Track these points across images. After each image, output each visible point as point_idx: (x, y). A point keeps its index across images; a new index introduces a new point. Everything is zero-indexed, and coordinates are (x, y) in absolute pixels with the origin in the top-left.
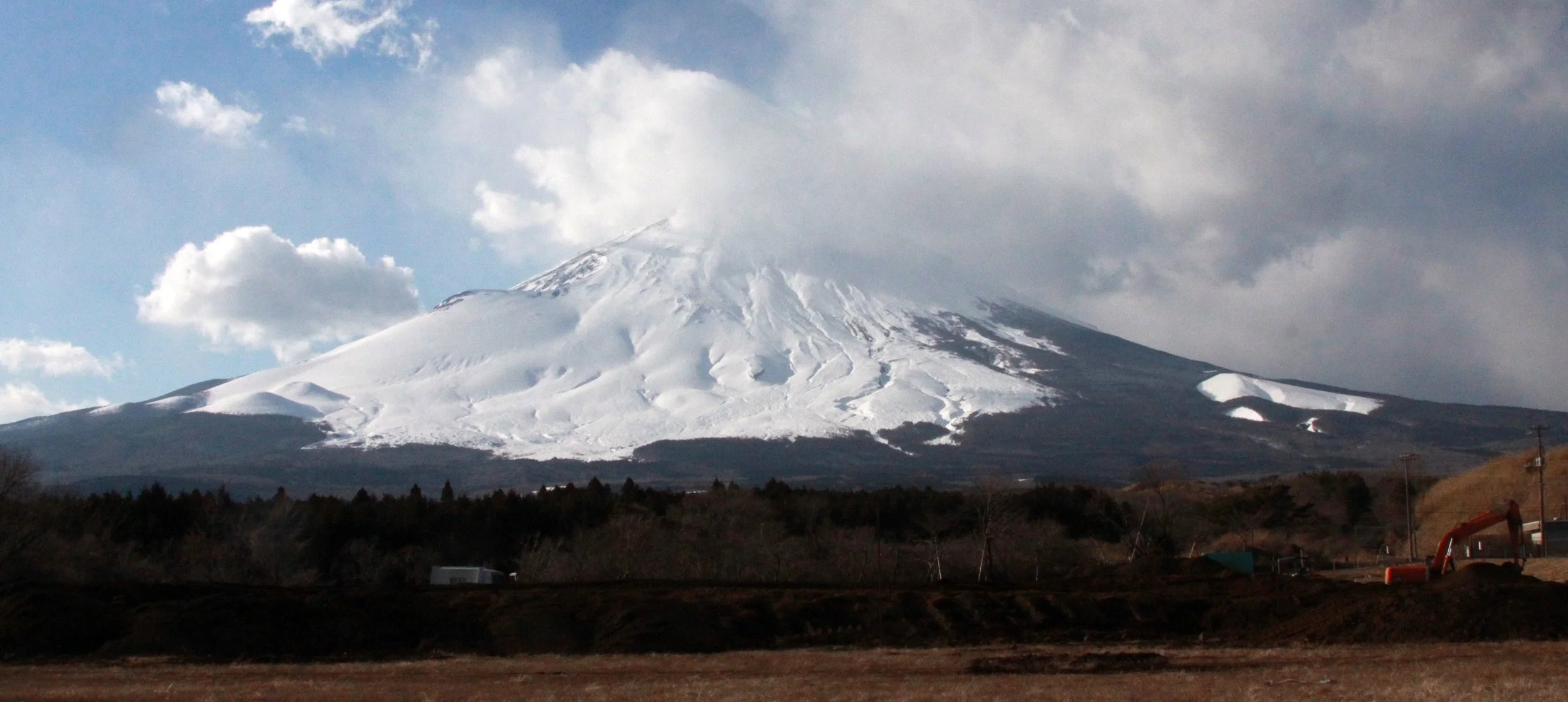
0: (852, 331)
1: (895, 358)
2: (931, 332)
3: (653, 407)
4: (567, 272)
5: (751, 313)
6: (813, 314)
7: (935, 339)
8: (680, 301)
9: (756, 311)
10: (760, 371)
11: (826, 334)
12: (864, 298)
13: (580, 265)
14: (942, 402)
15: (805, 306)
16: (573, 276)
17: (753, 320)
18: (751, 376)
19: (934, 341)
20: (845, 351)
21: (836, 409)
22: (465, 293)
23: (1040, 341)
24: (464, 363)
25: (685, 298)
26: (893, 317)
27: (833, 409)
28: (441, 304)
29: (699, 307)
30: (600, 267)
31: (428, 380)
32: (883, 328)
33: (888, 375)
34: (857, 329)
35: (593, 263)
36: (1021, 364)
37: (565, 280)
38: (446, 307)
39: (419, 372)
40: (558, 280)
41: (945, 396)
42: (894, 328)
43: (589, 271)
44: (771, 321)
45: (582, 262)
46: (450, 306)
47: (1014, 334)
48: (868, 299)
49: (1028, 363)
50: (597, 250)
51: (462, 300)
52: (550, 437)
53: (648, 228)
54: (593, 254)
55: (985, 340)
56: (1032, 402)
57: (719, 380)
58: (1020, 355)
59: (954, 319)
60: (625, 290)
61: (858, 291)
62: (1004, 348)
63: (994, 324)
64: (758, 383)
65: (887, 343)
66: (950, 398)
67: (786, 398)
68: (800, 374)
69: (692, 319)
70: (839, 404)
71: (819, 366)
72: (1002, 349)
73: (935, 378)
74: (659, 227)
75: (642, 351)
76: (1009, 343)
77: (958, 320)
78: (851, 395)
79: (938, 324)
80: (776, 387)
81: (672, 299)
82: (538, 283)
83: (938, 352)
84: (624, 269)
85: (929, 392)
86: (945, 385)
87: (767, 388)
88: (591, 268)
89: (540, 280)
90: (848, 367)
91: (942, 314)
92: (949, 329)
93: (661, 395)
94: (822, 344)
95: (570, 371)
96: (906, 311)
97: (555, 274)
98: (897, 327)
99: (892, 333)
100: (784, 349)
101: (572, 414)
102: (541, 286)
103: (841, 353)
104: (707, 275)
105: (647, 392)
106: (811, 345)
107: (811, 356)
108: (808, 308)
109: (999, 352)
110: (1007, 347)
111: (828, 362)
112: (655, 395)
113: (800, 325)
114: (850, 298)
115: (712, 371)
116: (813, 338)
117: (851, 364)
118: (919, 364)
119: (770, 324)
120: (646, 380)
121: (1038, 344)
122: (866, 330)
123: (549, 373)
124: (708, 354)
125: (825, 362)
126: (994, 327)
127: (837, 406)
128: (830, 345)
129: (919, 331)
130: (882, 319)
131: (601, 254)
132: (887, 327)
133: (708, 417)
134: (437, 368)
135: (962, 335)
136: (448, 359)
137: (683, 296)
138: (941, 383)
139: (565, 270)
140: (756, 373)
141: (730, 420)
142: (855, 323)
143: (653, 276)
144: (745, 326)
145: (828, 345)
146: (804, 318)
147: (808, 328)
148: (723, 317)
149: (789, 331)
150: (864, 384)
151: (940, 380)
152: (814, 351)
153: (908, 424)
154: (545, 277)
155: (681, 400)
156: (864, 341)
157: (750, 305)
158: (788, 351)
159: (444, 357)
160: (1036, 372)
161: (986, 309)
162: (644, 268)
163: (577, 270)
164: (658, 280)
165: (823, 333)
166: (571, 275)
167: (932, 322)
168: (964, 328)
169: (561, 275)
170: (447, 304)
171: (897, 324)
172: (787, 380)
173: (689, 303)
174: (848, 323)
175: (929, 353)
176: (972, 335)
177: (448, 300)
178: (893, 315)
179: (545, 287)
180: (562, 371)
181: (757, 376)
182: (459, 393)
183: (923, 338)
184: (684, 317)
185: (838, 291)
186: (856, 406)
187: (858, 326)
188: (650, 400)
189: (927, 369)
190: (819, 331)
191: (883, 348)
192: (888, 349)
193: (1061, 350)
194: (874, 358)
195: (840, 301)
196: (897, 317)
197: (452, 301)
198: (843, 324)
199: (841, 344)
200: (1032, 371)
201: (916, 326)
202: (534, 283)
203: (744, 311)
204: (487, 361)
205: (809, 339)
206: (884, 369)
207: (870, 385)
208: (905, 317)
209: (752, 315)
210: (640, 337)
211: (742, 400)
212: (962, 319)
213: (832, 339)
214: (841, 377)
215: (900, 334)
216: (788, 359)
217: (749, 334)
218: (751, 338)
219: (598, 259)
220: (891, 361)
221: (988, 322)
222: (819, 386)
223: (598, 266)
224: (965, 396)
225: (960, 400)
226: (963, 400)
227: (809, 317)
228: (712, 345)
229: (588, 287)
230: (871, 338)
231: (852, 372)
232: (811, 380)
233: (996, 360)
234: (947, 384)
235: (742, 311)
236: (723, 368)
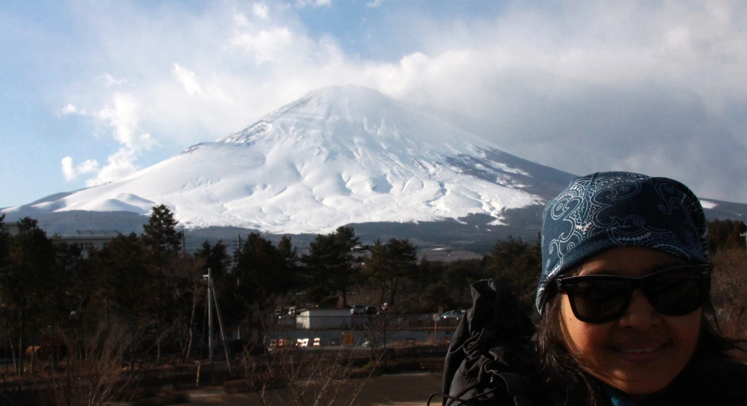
0: (415, 164)
2: (457, 165)
3: (324, 206)
4: (248, 132)
5: (359, 154)
6: (392, 155)
8: (319, 148)
9: (361, 154)
10: (374, 186)
11: (402, 166)
14: (480, 202)
15: (387, 150)
16: (254, 134)
17: (361, 158)
18: (370, 189)
19: (461, 170)
20: (416, 175)
22: (201, 144)
23: (516, 170)
24: (209, 182)
25: (321, 147)
27: (424, 206)
28: (186, 150)
29: (330, 152)
30: (269, 130)
31: (191, 192)
33: (445, 188)
34: (418, 164)
35: (263, 127)
36: (512, 182)
37: (248, 137)
38: (190, 152)
39: (186, 187)
40: (244, 137)
41: (480, 199)
43: (262, 132)
44: (371, 159)
45: (256, 127)
46: (193, 151)
47: (501, 166)
49: (516, 182)
50: (265, 120)
51: (199, 148)
52: (280, 222)
53: (290, 108)
54: (262, 123)
55: (488, 170)
56: (530, 203)
57: (353, 191)
58: (510, 177)
59: (468, 158)
60: (286, 142)
64: (375, 193)
65: (437, 170)
66: (484, 200)
67: (394, 200)
68: (396, 187)
69: (328, 158)
70: (426, 203)
71: (404, 184)
72: (498, 174)
73: (471, 190)
74: (297, 107)
75: (305, 175)
76: (500, 171)
77: (470, 158)
78: (429, 199)
79: (460, 161)
80: (386, 195)
81: (314, 147)
82: (232, 138)
83: (466, 176)
84: (283, 132)
85: (472, 197)
87: (382, 195)
88: (263, 130)
89: (233, 136)
90: (421, 184)
91: (460, 156)
92: (466, 163)
93: (325, 199)
94: (403, 171)
95: (269, 186)
96: (440, 153)
97: (241, 133)
98: (439, 162)
99: (437, 166)
100: (383, 174)
101: (282, 210)
102: (234, 140)
103: (414, 176)
104: (330, 134)
105: (317, 197)
106: (397, 172)
107: (398, 177)
108: (388, 152)
109: (498, 176)
110: (501, 173)
111: (409, 181)
112: (322, 199)
113: (387, 161)
114: (409, 146)
115: (348, 185)
116: (397, 169)
117: (422, 182)
118: (459, 182)
119: (371, 161)
120: (313, 191)
122: (422, 164)
123: (258, 187)
124: (342, 177)
125: (407, 181)
126: (488, 162)
128: (407, 172)
129: (451, 165)
131: (269, 122)
132: (433, 162)
133: (359, 211)
134: (195, 185)
135: (474, 167)
136: (200, 180)
137: (319, 145)
138: (475, 193)
140: (372, 187)
141: (371, 212)
142: (415, 160)
143: (300, 134)
144: (357, 162)
146: (388, 157)
147: (392, 163)
148: (344, 157)
149: (383, 165)
150: (435, 193)
151: (474, 191)
152: (399, 175)
153: (471, 215)
154: (236, 135)
155: (339, 202)
156: (423, 170)
157: (357, 150)
158: (385, 175)
159: (197, 179)
160: (523, 187)
161: (482, 153)
162: (294, 131)
163: (255, 131)
164: (304, 137)
166: (251, 134)
167: (456, 160)
168: (474, 162)
169: (246, 134)
170: (191, 150)
172: (390, 191)
173: (324, 149)
175: (462, 176)
176: (479, 166)
177: (190, 148)
179: (237, 140)
180: (265, 187)
181: (374, 189)
182: (213, 199)
183: (454, 168)
184: (323, 157)
186: (436, 204)
188: (320, 202)
189: (464, 185)
190: (398, 164)
191: (436, 174)
192: (439, 174)
193: (530, 175)
194: (434, 179)
196: (437, 157)
197: (193, 148)
199: (412, 171)
200: (520, 186)
201: (449, 162)
202: (230, 138)
203: (355, 154)
204: (222, 181)
205: (395, 169)
206: (442, 185)
207: (437, 193)
208: (441, 157)
209: (359, 156)
210: (302, 168)
211: (371, 202)
212: (472, 158)
213: (407, 169)
214: (420, 189)
215: (442, 166)
216: (386, 179)
217: (360, 165)
218: (363, 169)
219: (267, 125)
220: (443, 181)
221: (486, 159)
222: (409, 194)
223: (267, 129)
224: (492, 199)
225: (490, 201)
226: (492, 201)
227: (390, 157)
228: (342, 172)
229: (265, 141)
230: (427, 168)
231: (425, 186)
232: (404, 191)
233: (498, 180)
234: (479, 193)
235: (353, 154)
236: (352, 184)
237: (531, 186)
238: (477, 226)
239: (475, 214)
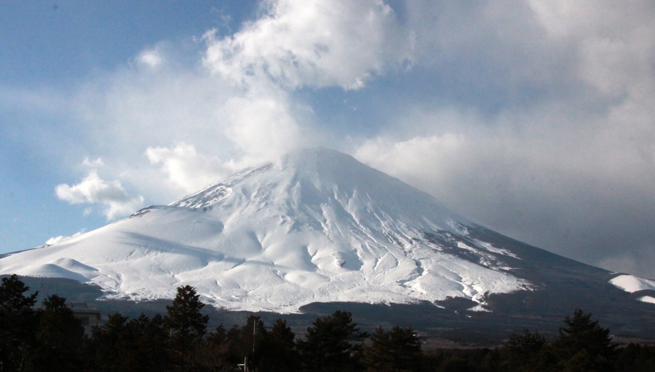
0: (389, 239)
1: (422, 257)
2: (436, 242)
3: (287, 281)
4: (206, 196)
5: (327, 225)
6: (364, 228)
7: (440, 246)
8: (283, 217)
9: (330, 225)
10: (343, 262)
11: (375, 241)
12: (392, 220)
13: (213, 192)
14: (461, 285)
15: (358, 223)
16: (212, 199)
17: (329, 230)
18: (338, 265)
19: (440, 248)
20: (390, 251)
21: (399, 286)
22: (152, 207)
23: (503, 250)
24: (159, 250)
25: (286, 215)
26: (412, 232)
28: (136, 214)
29: (295, 221)
30: (229, 195)
31: (139, 260)
32: (408, 239)
33: (421, 267)
34: (392, 239)
35: (223, 192)
36: (498, 264)
37: (205, 202)
38: (140, 216)
39: (133, 254)
40: (200, 201)
41: (461, 282)
42: (414, 239)
43: (221, 196)
44: (340, 232)
45: (215, 191)
46: (143, 215)
47: (485, 245)
48: (395, 221)
49: (502, 263)
50: (224, 183)
51: (149, 211)
52: (237, 298)
53: (253, 171)
54: (221, 186)
55: (470, 248)
56: (517, 288)
57: (319, 266)
58: (495, 258)
59: (449, 235)
60: (247, 209)
61: (388, 216)
62: (483, 254)
63: (472, 239)
64: (343, 269)
65: (413, 247)
66: (464, 283)
67: (365, 279)
68: (367, 264)
69: (293, 228)
70: (400, 284)
71: (377, 261)
72: (482, 254)
73: (451, 270)
74: (260, 171)
75: (266, 247)
76: (484, 250)
77: (451, 236)
78: (404, 279)
79: (439, 237)
80: (356, 272)
81: (278, 216)
82: (188, 202)
83: (446, 255)
84: (244, 197)
85: (451, 279)
86: (458, 275)
87: (351, 273)
88: (222, 194)
89: (188, 200)
90: (395, 262)
91: (440, 232)
92: (446, 240)
93: (288, 274)
94: (376, 247)
95: (226, 257)
96: (418, 228)
97: (198, 197)
98: (416, 238)
99: (414, 242)
100: (353, 249)
101: (239, 284)
102: (189, 204)
103: (388, 253)
104: (296, 203)
105: (279, 272)
106: (369, 248)
107: (370, 253)
108: (359, 224)
109: (482, 256)
110: (485, 253)
111: (382, 258)
112: (284, 274)
113: (358, 235)
114: (384, 220)
115: (314, 260)
116: (368, 243)
117: (396, 260)
118: (438, 261)
119: (340, 234)
120: (275, 264)
121: (502, 252)
122: (397, 239)
123: (214, 258)
124: (307, 251)
125: (380, 258)
126: (472, 241)
127: (399, 285)
129: (429, 242)
130: (406, 233)
131: (228, 186)
132: (410, 238)
133: (325, 289)
134: (143, 252)
135: (455, 245)
136: (149, 247)
137: (284, 214)
138: (455, 273)
139: (204, 195)
140: (341, 263)
141: (339, 291)
142: (390, 235)
143: (263, 201)
144: (325, 234)
145: (379, 248)
146: (359, 230)
147: (364, 237)
148: (311, 228)
149: (353, 239)
150: (410, 272)
152: (371, 251)
153: (449, 298)
154: (191, 199)
155: (303, 278)
156: (398, 246)
157: (325, 221)
158: (356, 251)
159: (146, 246)
160: (510, 269)
161: (465, 230)
162: (256, 197)
163: (213, 196)
164: (267, 204)
165: (373, 241)
166: (209, 198)
167: (435, 236)
168: (455, 240)
169: (203, 198)
170: (140, 213)
171: (416, 237)
172: (360, 268)
173: (289, 219)
174: (385, 234)
175: (441, 255)
176: (461, 245)
177: (141, 211)
178: (412, 231)
179: (192, 205)
181: (342, 265)
182: (163, 269)
183: (433, 246)
184: (287, 227)
185: (375, 214)
186: (411, 285)
187: (392, 236)
188: (282, 277)
189: (443, 264)
190: (371, 239)
191: (412, 251)
192: (415, 251)
193: (518, 257)
194: (409, 257)
195: (378, 221)
196: (415, 232)
197: (143, 211)
198: (383, 235)
199: (386, 247)
200: (507, 268)
201: (427, 238)
202: (185, 202)
203: (323, 225)
205: (367, 244)
206: (418, 264)
207: (413, 273)
208: (419, 233)
209: (327, 228)
210: (263, 238)
211: (339, 279)
212: (453, 235)
213: (380, 244)
214: (393, 267)
215: (419, 242)
216: (357, 255)
217: (329, 239)
218: (332, 242)
219: (226, 189)
220: (420, 259)
221: (469, 237)
222: (382, 272)
223: (227, 193)
224: (473, 282)
225: (472, 284)
226: (474, 285)
227: (362, 230)
228: (308, 245)
229: (224, 206)
230: (402, 244)
231: (399, 265)
232: (375, 268)
233: (482, 261)
234: (459, 274)
235: (321, 224)
236: (318, 259)
237: (519, 268)
238: (456, 312)
239: (454, 298)
